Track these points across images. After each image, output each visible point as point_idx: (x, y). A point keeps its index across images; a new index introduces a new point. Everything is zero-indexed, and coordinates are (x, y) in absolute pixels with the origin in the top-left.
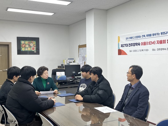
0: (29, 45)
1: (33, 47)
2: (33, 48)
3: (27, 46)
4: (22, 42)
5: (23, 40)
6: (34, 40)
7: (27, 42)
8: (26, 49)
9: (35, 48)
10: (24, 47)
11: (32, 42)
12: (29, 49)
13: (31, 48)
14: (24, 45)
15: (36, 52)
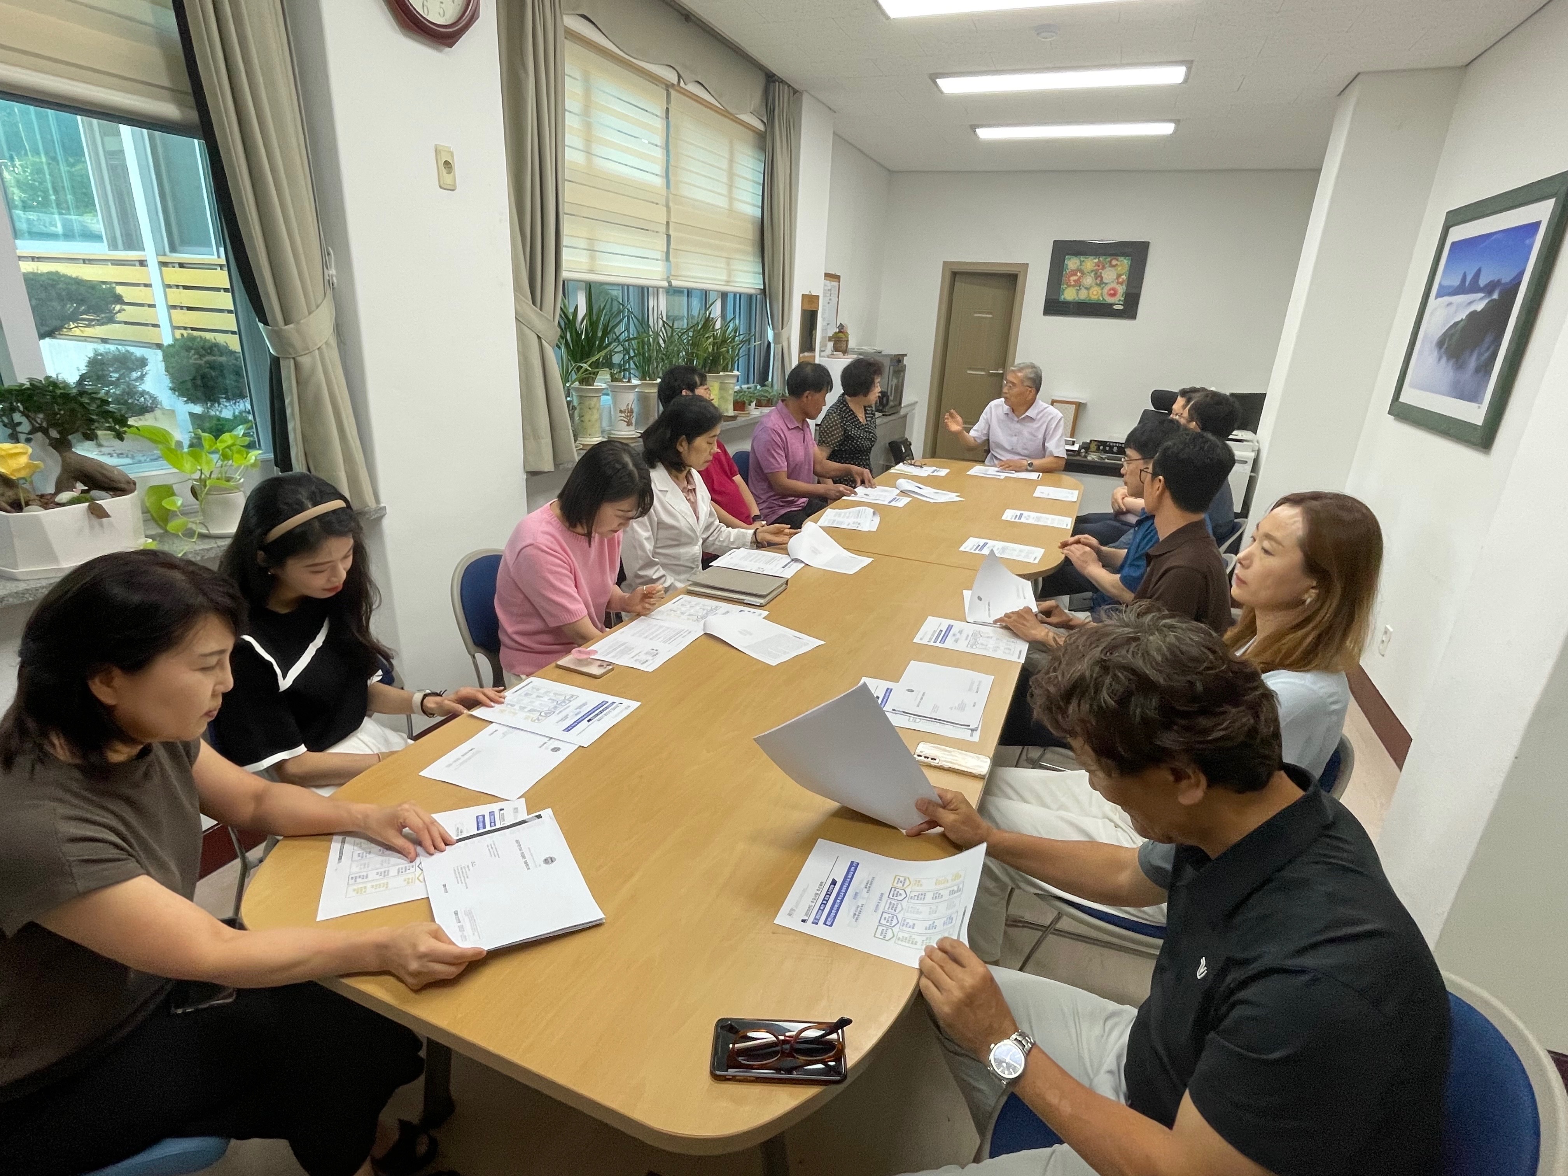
0: (1098, 276)
1: (1114, 285)
2: (1113, 289)
3: (1088, 280)
4: (1072, 263)
5: (1077, 254)
6: (1124, 255)
7: (1090, 263)
8: (1083, 295)
9: (1121, 290)
10: (1074, 286)
11: (1114, 262)
12: (1095, 294)
13: (1103, 289)
14: (1076, 275)
15: (1121, 307)
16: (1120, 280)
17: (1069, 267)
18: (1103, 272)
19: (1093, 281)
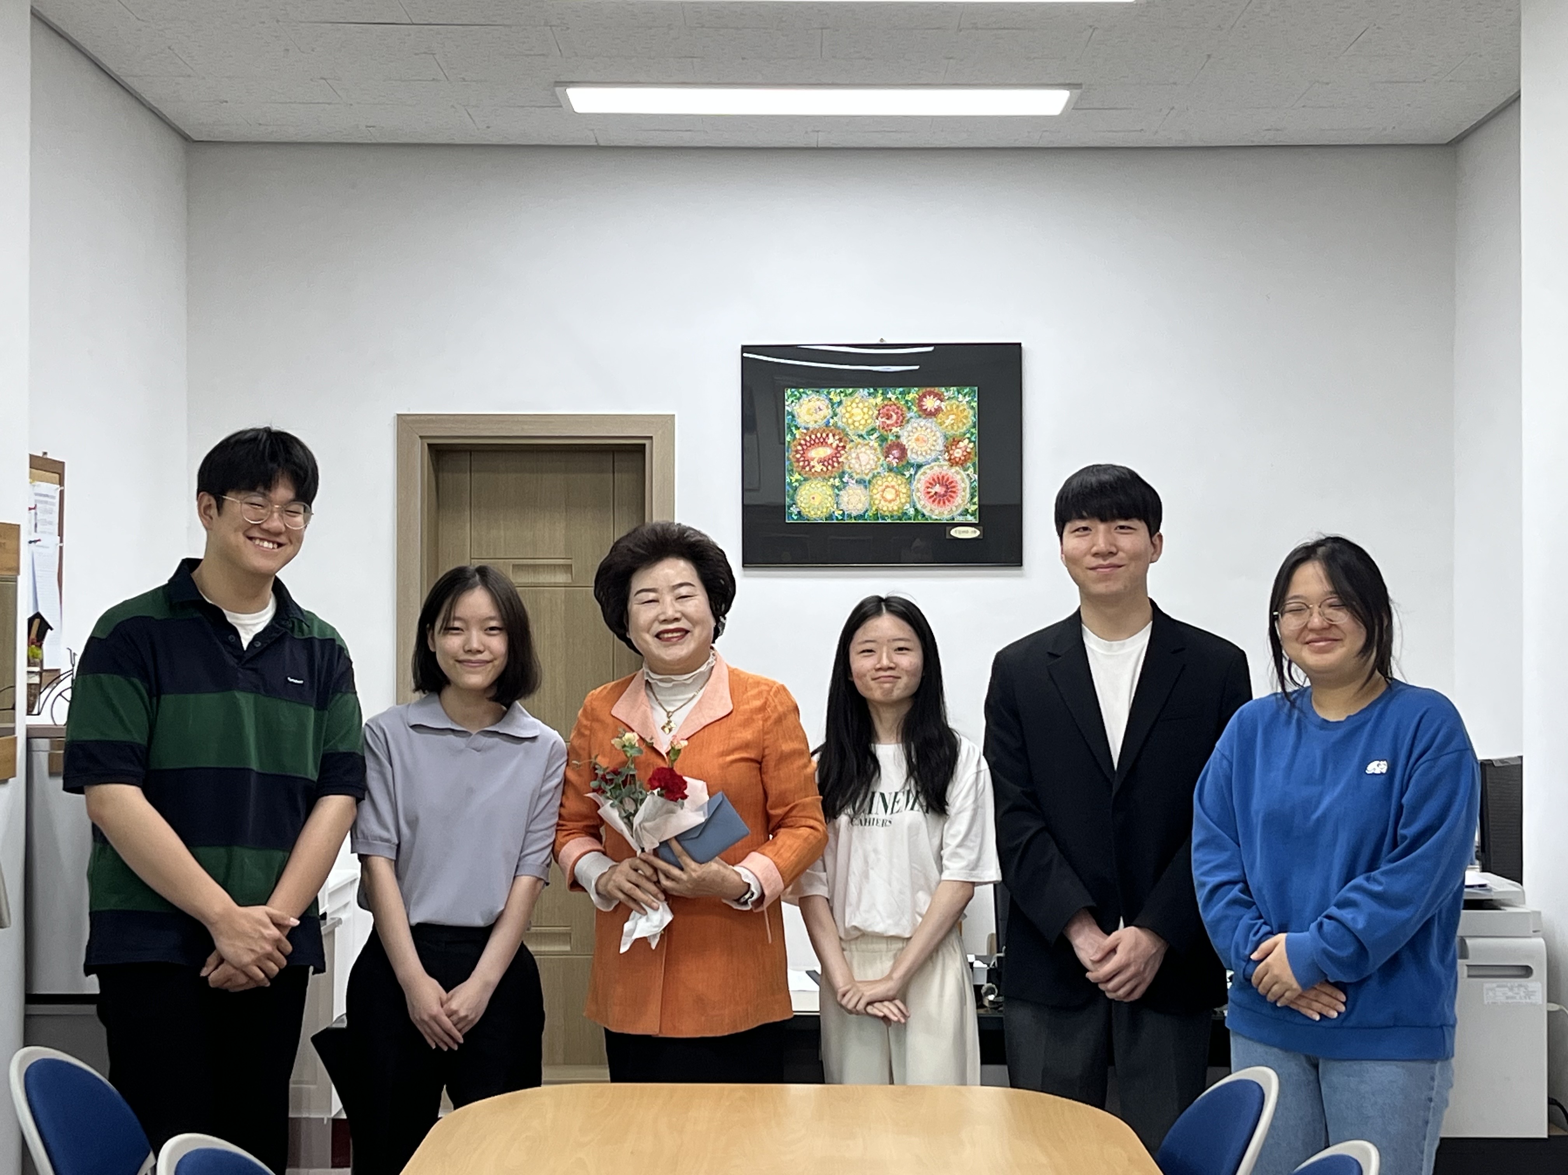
0: (892, 447)
1: (943, 468)
3: (864, 458)
4: (807, 409)
5: (816, 383)
6: (959, 382)
7: (860, 408)
8: (855, 502)
9: (965, 481)
10: (825, 476)
11: (930, 403)
12: (890, 499)
13: (910, 481)
14: (823, 443)
15: (971, 533)
16: (958, 453)
17: (800, 421)
18: (904, 434)
19: (879, 459)
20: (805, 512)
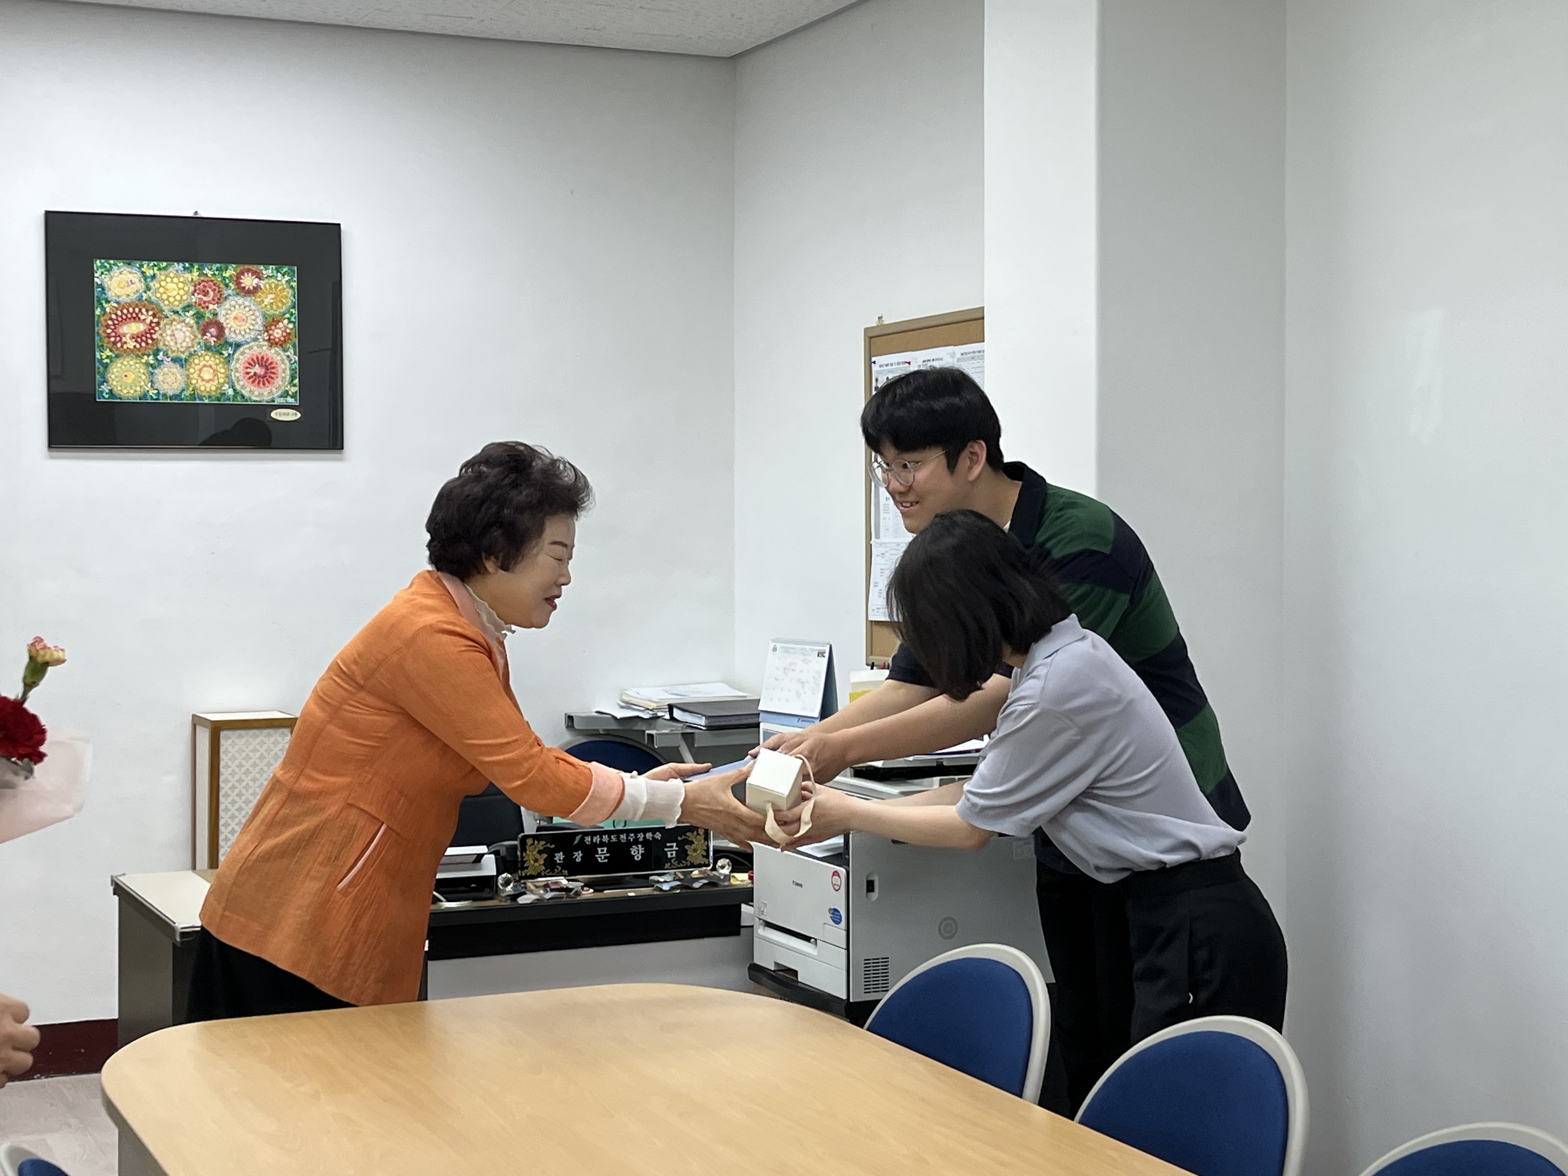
0: (208, 324)
1: (263, 349)
2: (263, 362)
3: (180, 336)
4: (118, 281)
5: (130, 254)
7: (174, 283)
8: (170, 383)
9: (284, 362)
11: (248, 281)
12: (207, 379)
13: (228, 360)
14: (136, 319)
15: (292, 416)
16: (277, 334)
17: (110, 295)
18: (221, 312)
19: (196, 337)
20: (117, 390)
